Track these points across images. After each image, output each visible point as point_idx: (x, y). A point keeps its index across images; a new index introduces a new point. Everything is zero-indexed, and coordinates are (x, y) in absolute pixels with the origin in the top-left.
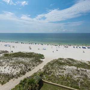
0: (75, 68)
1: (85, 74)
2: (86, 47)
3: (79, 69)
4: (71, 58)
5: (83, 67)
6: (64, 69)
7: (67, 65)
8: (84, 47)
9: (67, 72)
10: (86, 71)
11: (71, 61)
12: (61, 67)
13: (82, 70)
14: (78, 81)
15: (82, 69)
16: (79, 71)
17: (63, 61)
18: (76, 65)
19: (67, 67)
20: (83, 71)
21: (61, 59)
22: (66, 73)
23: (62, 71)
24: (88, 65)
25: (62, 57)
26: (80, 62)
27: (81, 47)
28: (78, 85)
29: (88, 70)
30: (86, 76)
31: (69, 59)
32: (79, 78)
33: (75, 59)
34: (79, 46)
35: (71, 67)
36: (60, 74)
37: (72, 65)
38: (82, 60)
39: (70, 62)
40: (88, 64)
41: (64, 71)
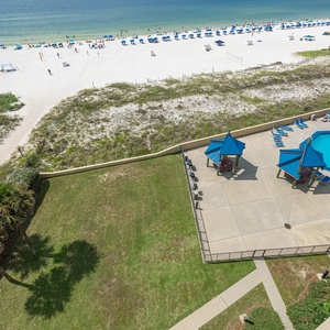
0: (134, 107)
1: (159, 114)
2: (160, 38)
3: (144, 106)
4: (120, 81)
5: (153, 100)
6: (105, 120)
7: (111, 104)
8: (153, 37)
9: (115, 125)
10: (161, 106)
11: (119, 92)
12: (93, 116)
13: (152, 108)
14: (144, 136)
15: (151, 104)
16: (144, 112)
17: (96, 98)
18: (136, 98)
19: (113, 110)
20: (155, 108)
21: (87, 93)
22: (110, 128)
23: (99, 126)
24: (165, 90)
25: (89, 87)
26: (146, 87)
27: (145, 38)
28: (145, 145)
29: (165, 104)
30: (162, 118)
31: (113, 86)
32: (146, 128)
33: (130, 81)
34: (140, 38)
35: (122, 109)
36: (94, 137)
37: (126, 102)
38: (151, 79)
39: (118, 94)
40: (166, 88)
41: (105, 124)
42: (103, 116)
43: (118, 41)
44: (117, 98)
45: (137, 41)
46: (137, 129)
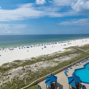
0: (21, 68)
1: (29, 70)
2: (30, 47)
3: (25, 67)
5: (27, 65)
6: (10, 74)
7: (13, 68)
8: (28, 46)
9: (14, 76)
10: (30, 67)
11: (17, 63)
12: (6, 73)
13: (27, 68)
14: (24, 79)
15: (27, 66)
16: (24, 69)
17: (8, 66)
18: (22, 65)
20: (28, 67)
21: (5, 64)
23: (7, 77)
24: (31, 61)
25: (6, 62)
26: (26, 61)
27: (26, 47)
28: (24, 83)
29: (31, 66)
30: (30, 71)
32: (25, 76)
33: (21, 59)
34: (24, 47)
35: (17, 69)
37: (18, 66)
38: (27, 58)
40: (32, 60)
41: (10, 76)
42: (10, 72)
43: (18, 48)
44: (15, 65)
45: (23, 48)
46: (22, 76)
